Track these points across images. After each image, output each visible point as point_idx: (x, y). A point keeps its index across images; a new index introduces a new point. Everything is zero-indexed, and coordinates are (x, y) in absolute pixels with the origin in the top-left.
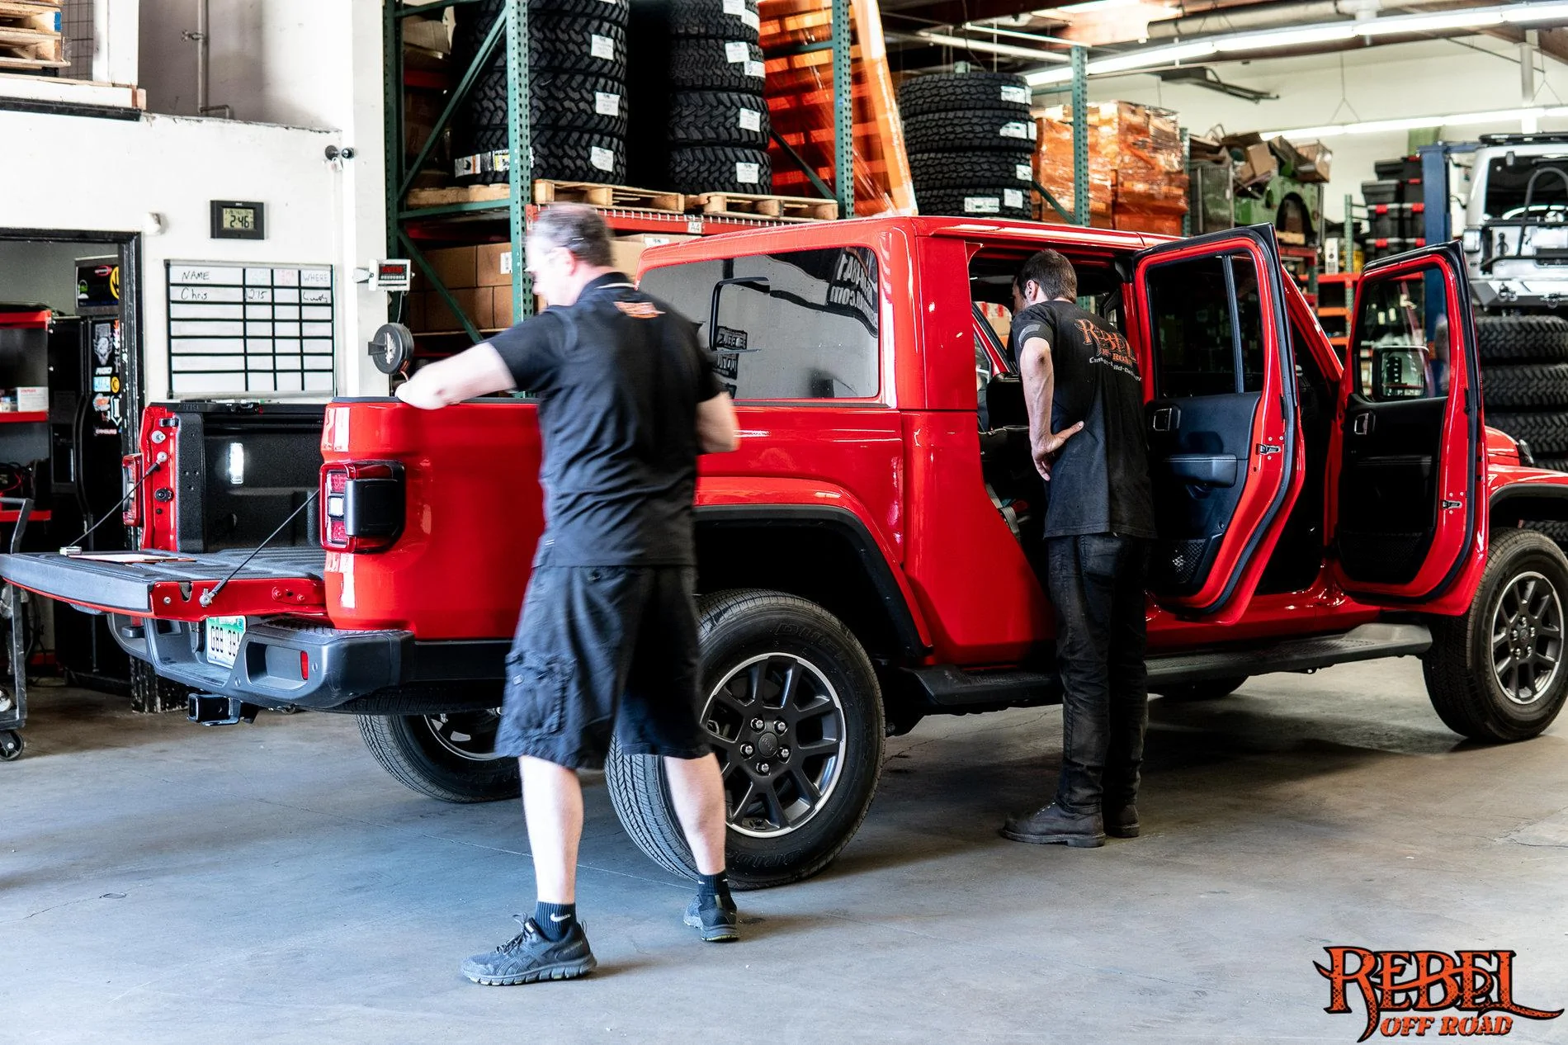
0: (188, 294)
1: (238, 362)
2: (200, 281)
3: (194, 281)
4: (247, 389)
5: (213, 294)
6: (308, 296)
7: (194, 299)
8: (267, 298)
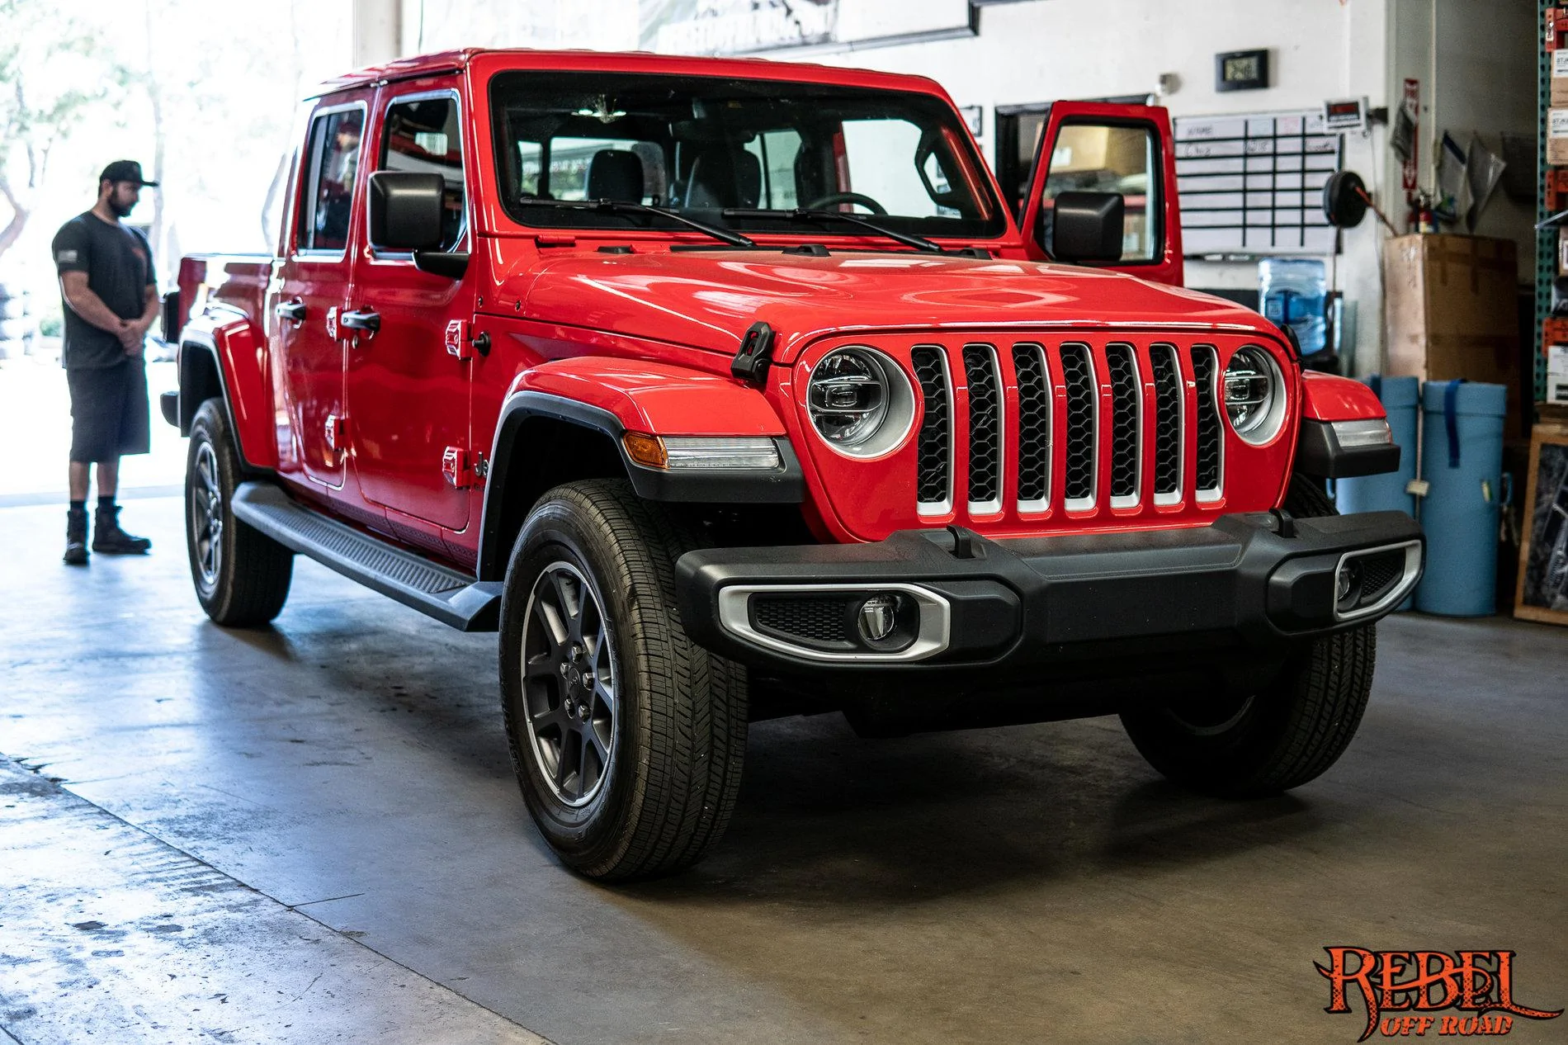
0: (1192, 150)
1: (1237, 218)
2: (1204, 136)
3: (1198, 136)
4: (1244, 244)
5: (1216, 149)
6: (1313, 144)
7: (1198, 155)
8: (1269, 148)
